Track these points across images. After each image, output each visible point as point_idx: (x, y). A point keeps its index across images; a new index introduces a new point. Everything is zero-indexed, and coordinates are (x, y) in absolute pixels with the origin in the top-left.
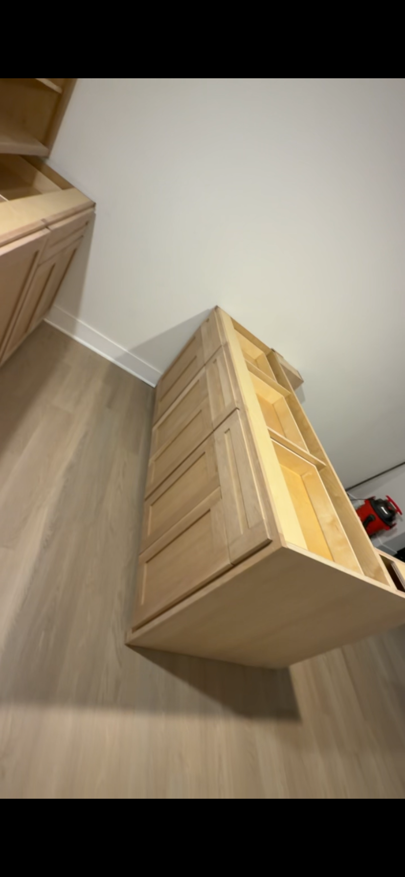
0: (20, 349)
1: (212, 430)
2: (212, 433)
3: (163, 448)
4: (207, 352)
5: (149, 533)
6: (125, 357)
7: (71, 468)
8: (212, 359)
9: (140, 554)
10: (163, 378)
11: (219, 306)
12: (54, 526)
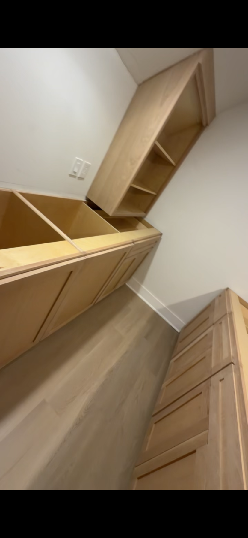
0: (109, 295)
1: (210, 375)
2: (210, 377)
3: (174, 378)
4: (216, 316)
5: (147, 449)
6: (163, 310)
7: (111, 372)
8: (219, 322)
9: (136, 467)
10: (185, 327)
11: (229, 287)
12: (88, 410)
